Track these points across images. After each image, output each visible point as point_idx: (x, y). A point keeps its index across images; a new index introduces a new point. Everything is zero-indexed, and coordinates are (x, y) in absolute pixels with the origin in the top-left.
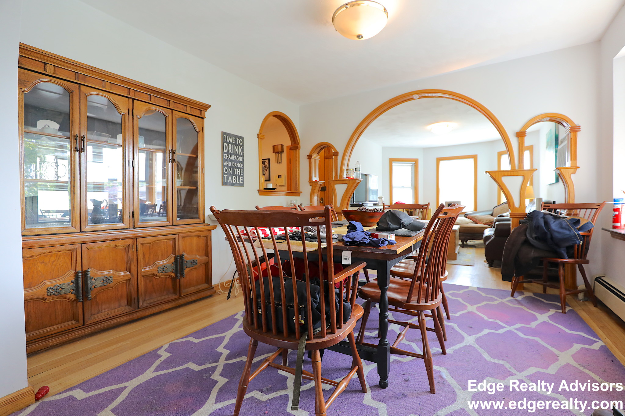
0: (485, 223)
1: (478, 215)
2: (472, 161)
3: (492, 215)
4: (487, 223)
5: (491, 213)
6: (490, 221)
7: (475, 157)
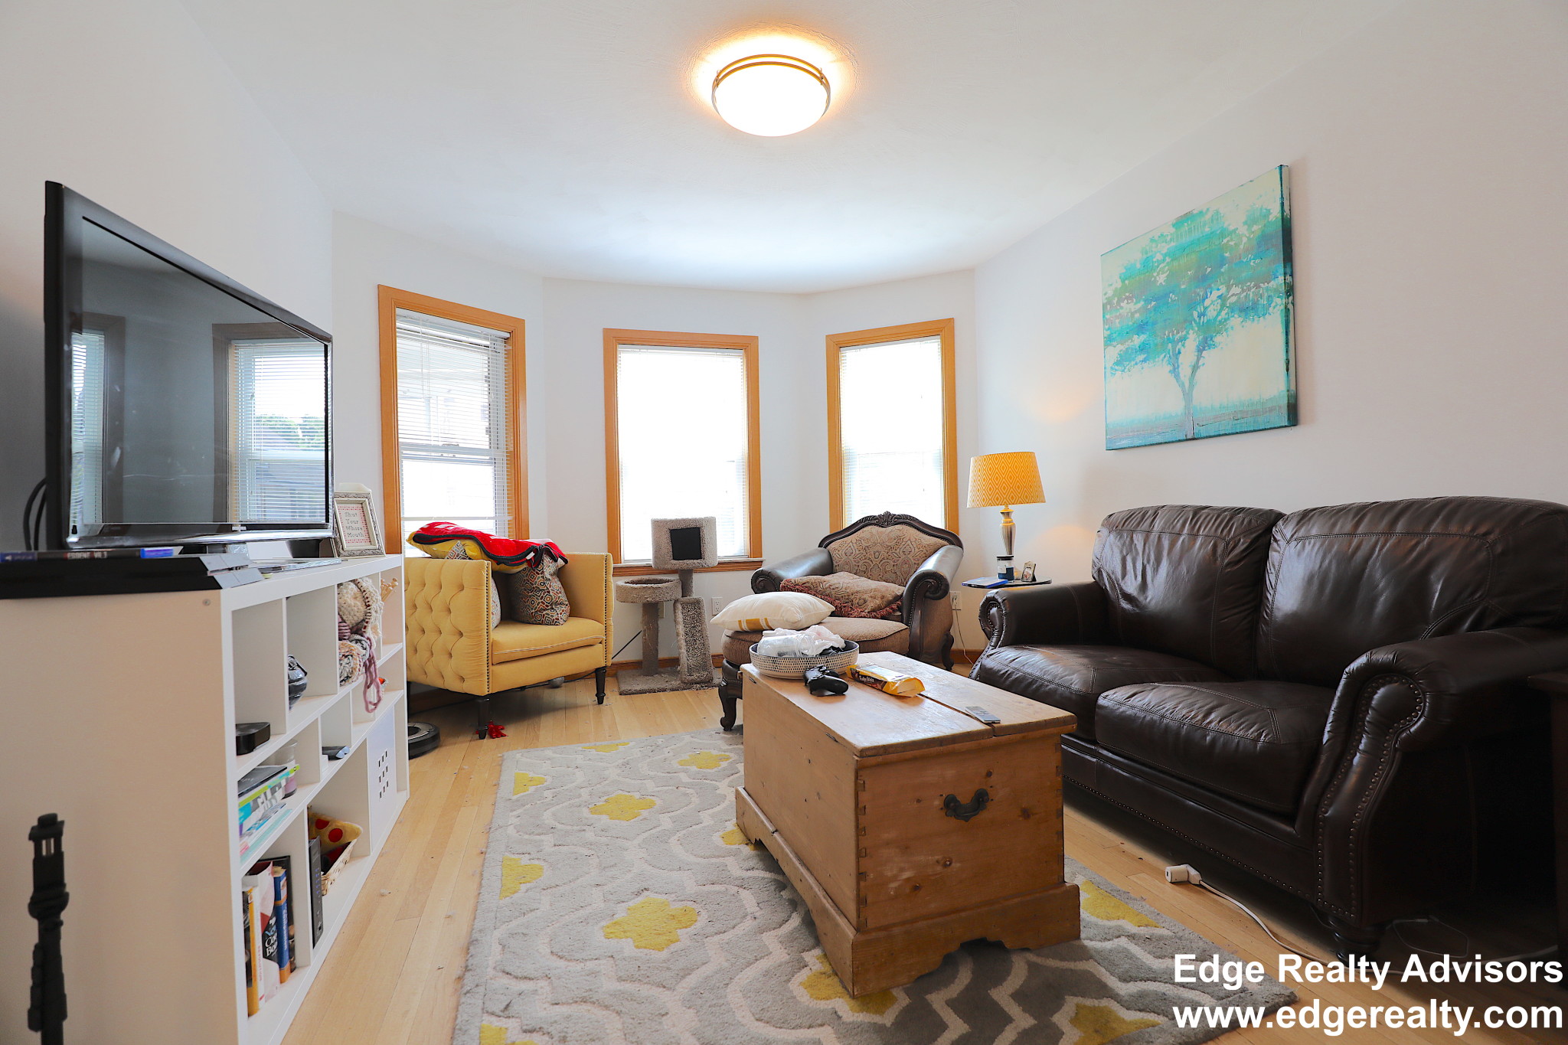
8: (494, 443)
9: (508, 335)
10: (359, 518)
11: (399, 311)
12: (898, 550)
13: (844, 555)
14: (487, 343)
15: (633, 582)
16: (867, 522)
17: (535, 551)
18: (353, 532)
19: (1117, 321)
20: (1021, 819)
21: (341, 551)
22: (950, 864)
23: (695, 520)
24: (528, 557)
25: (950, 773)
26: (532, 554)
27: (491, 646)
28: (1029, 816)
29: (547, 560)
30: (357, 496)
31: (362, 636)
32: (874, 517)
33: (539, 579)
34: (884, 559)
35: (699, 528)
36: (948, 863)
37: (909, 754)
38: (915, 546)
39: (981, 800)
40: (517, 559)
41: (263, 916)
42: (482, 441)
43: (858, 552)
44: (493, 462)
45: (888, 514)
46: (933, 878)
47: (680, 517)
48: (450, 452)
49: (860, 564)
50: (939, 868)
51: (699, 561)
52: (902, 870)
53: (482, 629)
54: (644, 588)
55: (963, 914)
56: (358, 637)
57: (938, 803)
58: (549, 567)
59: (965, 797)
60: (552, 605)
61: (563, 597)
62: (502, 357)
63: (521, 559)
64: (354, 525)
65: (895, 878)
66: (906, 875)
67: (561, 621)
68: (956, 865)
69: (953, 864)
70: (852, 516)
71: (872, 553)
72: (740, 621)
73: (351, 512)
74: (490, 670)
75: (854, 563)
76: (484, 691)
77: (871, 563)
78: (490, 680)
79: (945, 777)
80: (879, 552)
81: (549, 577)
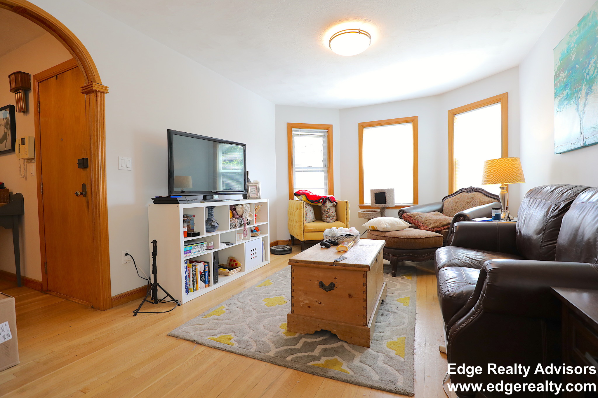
0: (433, 228)
1: (419, 212)
2: (409, 127)
3: (441, 211)
4: (437, 227)
5: (439, 207)
6: (440, 223)
7: (413, 121)
8: (324, 165)
9: (327, 131)
10: (255, 189)
11: (293, 129)
12: (470, 204)
13: (448, 205)
14: (323, 134)
15: (367, 211)
16: (462, 191)
17: (323, 199)
18: (253, 193)
19: (559, 84)
20: (348, 297)
21: (249, 198)
22: (321, 303)
23: (383, 190)
24: (321, 201)
25: (321, 274)
26: (322, 200)
27: (304, 227)
28: (351, 297)
29: (328, 202)
30: (255, 183)
31: (242, 218)
32: (465, 189)
33: (326, 208)
34: (463, 207)
35: (385, 193)
36: (320, 303)
37: (304, 264)
38: (478, 202)
39: (332, 286)
40: (317, 201)
41: (200, 272)
42: (321, 165)
43: (453, 204)
44: (323, 171)
45: (471, 187)
46: (315, 306)
47: (377, 189)
48: (310, 169)
49: (453, 209)
50: (317, 304)
51: (384, 205)
52: (304, 300)
53: (301, 222)
54: (365, 213)
55: (323, 321)
56: (241, 218)
57: (317, 283)
58: (329, 204)
59: (327, 283)
60: (329, 217)
61: (334, 214)
62: (326, 137)
63: (318, 202)
64: (254, 191)
65: (302, 301)
66: (306, 302)
67: (331, 222)
68: (323, 305)
69: (322, 304)
70: (457, 188)
71: (459, 204)
72: (369, 226)
73: (253, 188)
74: (304, 234)
75: (451, 208)
76: (302, 240)
77: (458, 209)
78: (304, 237)
79: (320, 275)
80: (462, 204)
81: (329, 207)
